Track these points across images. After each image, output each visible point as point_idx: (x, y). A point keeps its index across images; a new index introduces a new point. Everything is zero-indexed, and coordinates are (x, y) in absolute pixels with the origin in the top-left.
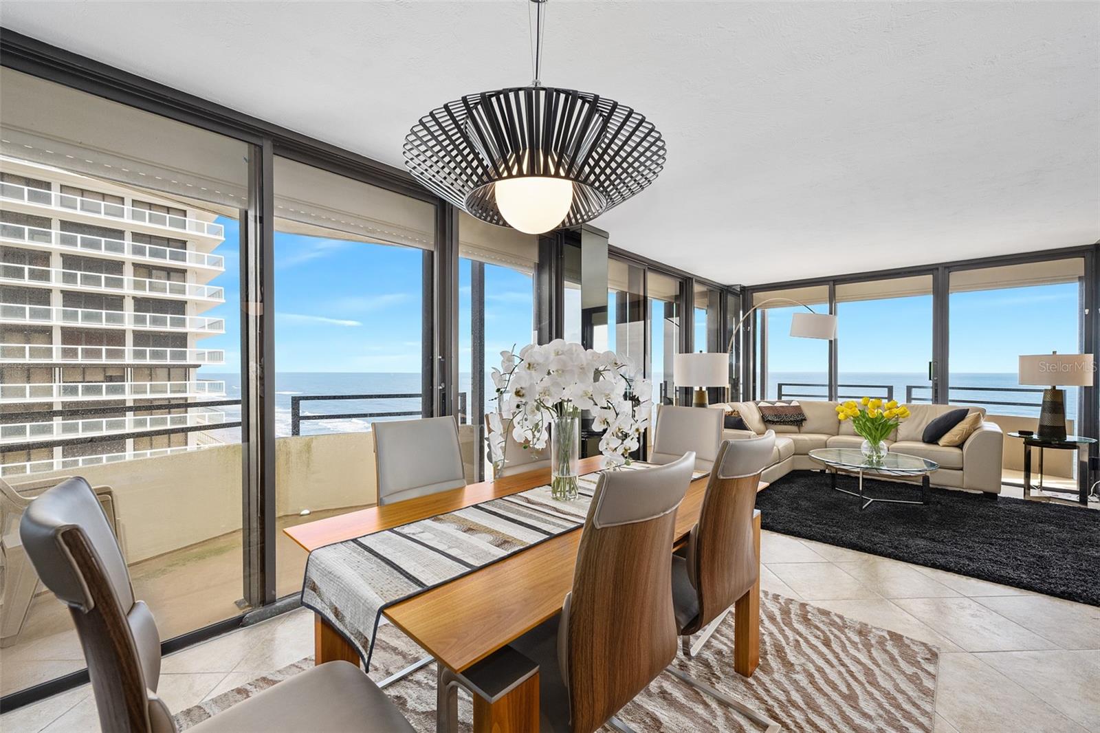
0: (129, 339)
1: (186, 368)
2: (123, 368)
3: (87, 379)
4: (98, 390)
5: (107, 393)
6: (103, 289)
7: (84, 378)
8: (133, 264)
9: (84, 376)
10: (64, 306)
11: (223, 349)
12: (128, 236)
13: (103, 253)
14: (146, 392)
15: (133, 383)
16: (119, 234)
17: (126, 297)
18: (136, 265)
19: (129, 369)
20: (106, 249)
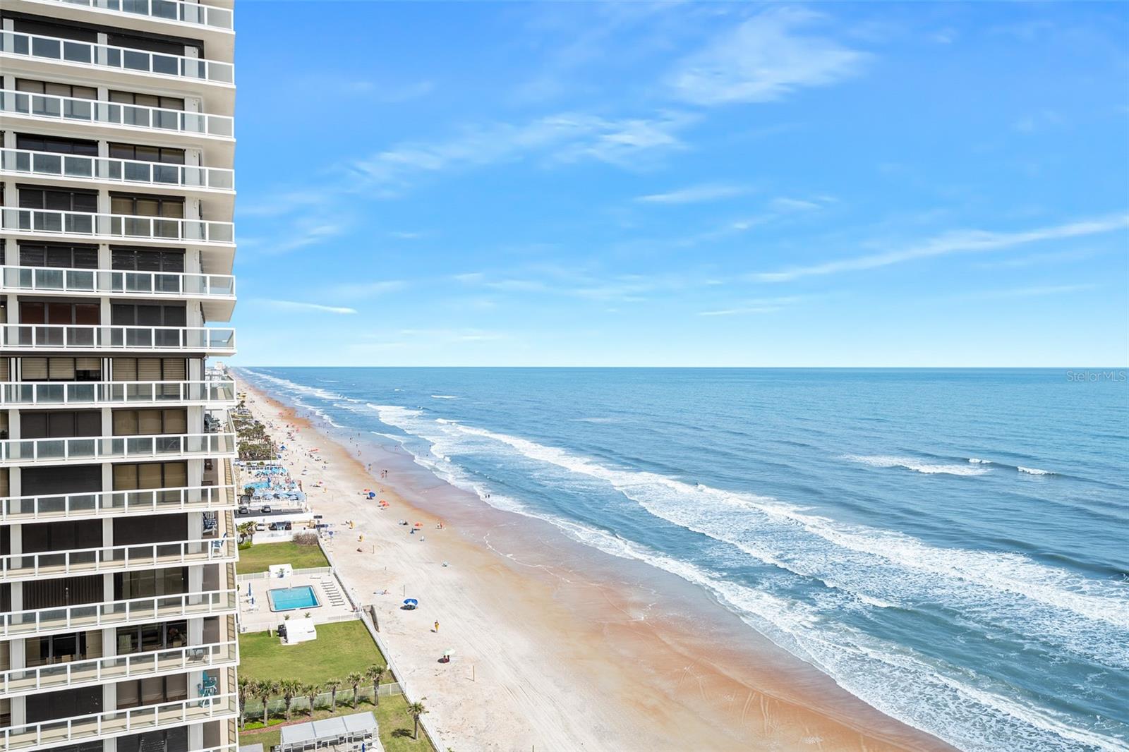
0: (106, 312)
1: (184, 359)
2: (98, 357)
3: (52, 376)
4: (56, 393)
5: (70, 398)
6: (63, 235)
7: (48, 375)
8: (111, 193)
9: (48, 371)
10: (22, 264)
11: (234, 327)
12: (103, 148)
13: (63, 178)
14: (150, 397)
15: (111, 382)
16: (90, 146)
17: (101, 246)
18: (114, 195)
19: (106, 360)
20: (68, 170)
